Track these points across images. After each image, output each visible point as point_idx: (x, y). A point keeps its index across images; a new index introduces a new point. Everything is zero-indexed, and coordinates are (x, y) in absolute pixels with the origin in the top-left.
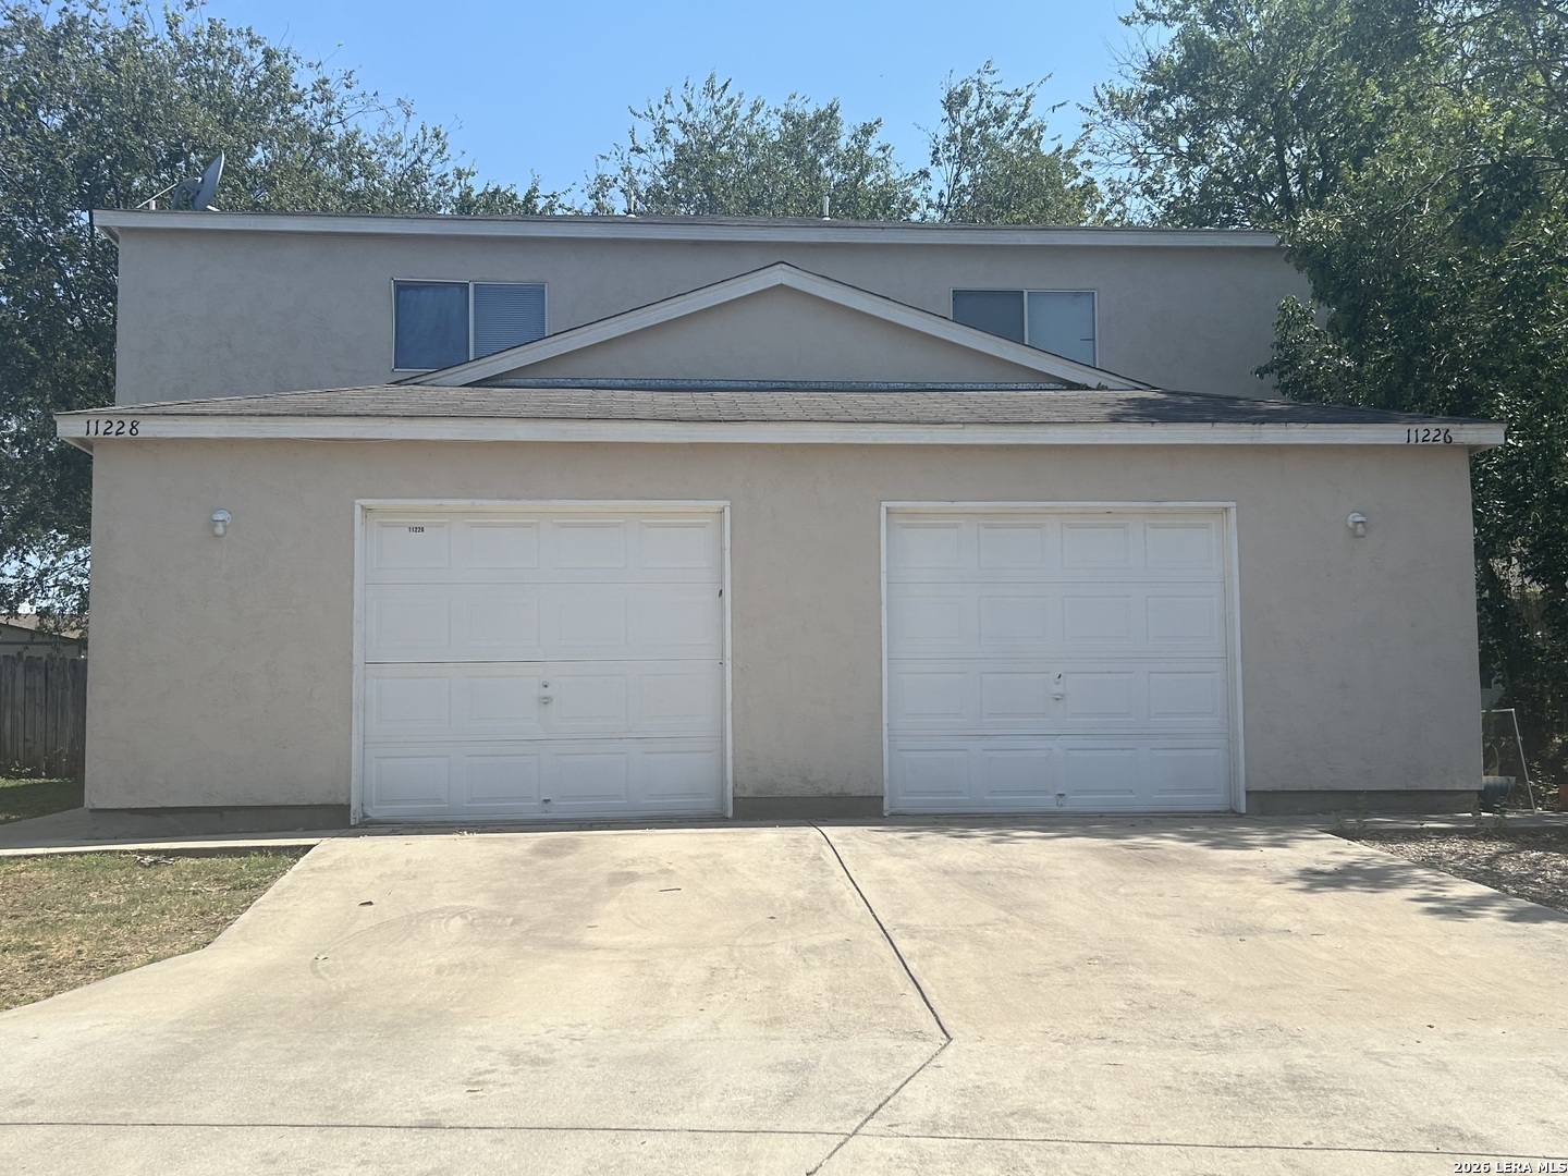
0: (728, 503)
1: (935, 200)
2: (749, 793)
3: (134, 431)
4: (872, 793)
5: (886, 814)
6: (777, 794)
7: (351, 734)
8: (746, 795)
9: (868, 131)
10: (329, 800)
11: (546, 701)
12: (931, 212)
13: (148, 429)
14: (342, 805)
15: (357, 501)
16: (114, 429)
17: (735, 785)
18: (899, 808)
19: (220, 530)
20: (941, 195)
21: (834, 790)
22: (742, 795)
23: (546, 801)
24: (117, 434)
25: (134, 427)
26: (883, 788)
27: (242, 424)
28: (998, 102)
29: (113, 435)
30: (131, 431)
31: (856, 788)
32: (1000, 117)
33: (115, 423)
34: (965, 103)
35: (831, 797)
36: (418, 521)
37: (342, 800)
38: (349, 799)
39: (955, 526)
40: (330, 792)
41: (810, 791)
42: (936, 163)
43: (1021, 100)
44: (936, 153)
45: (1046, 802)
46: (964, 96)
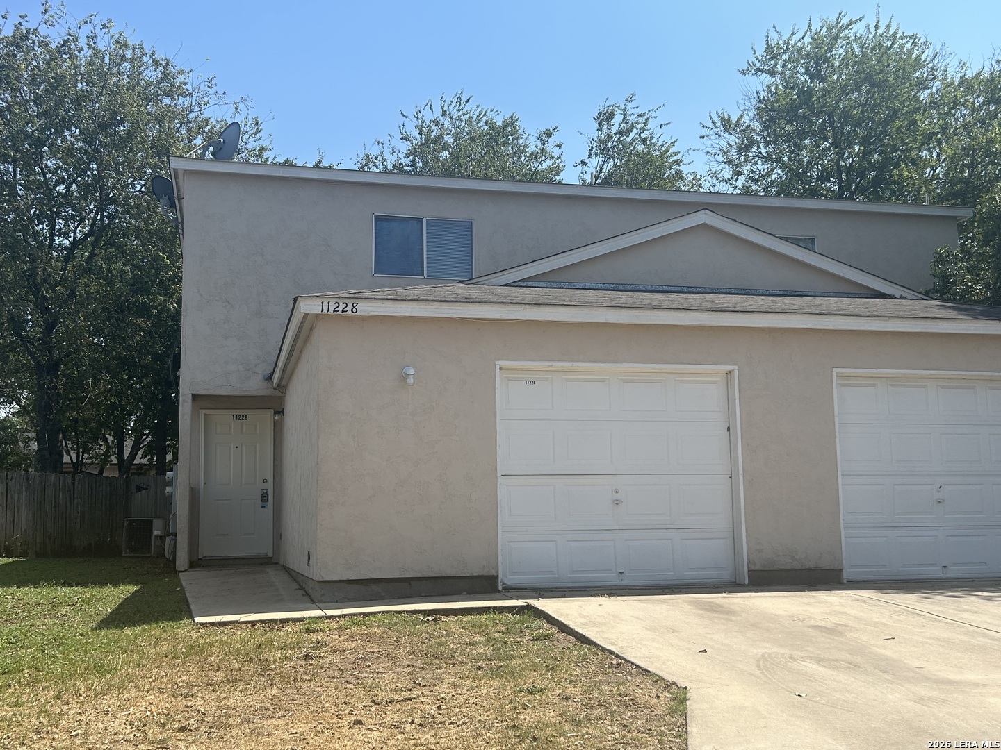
0: (736, 367)
2: (758, 567)
3: (354, 310)
4: (836, 567)
5: (845, 581)
6: (776, 568)
7: (497, 526)
8: (756, 569)
10: (485, 572)
11: (617, 502)
13: (365, 308)
14: (493, 576)
15: (497, 362)
16: (340, 308)
17: (749, 562)
18: (853, 577)
19: (411, 381)
21: (812, 565)
22: (753, 569)
23: (621, 573)
24: (343, 312)
25: (354, 307)
26: (842, 564)
27: (426, 307)
28: (630, 120)
29: (340, 312)
30: (352, 310)
31: (826, 564)
32: (630, 129)
33: (341, 304)
34: (609, 120)
35: (810, 570)
36: (531, 377)
37: (493, 573)
38: (497, 572)
39: (874, 386)
40: (484, 566)
41: (796, 566)
42: (590, 157)
43: (643, 119)
44: (591, 150)
45: (935, 572)
46: (611, 116)
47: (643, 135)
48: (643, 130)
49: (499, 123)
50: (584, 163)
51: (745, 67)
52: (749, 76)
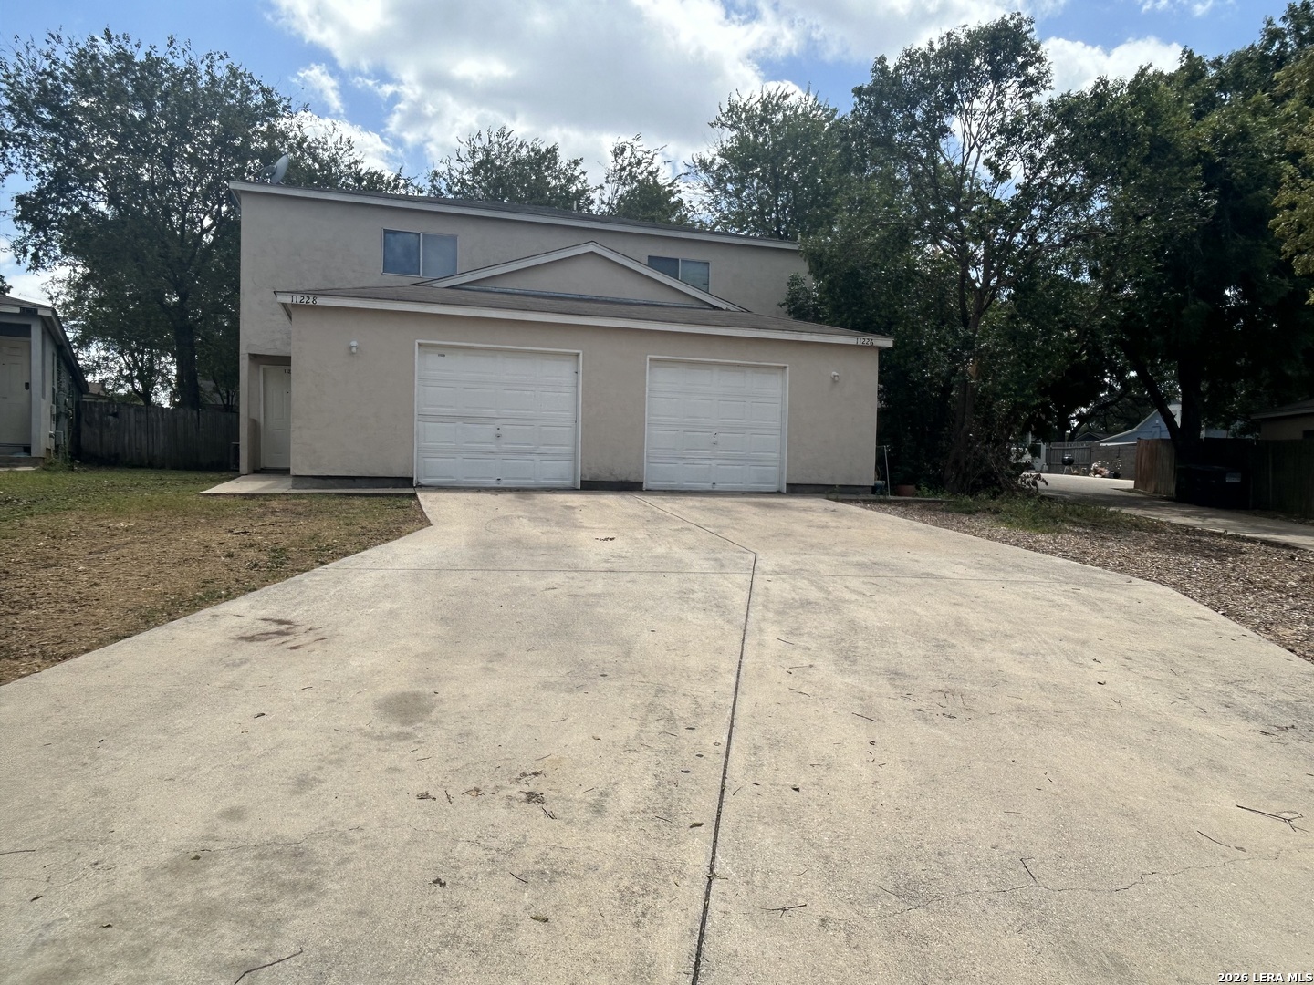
1: (606, 201)
2: (588, 479)
4: (639, 480)
5: (644, 490)
6: (600, 480)
7: (413, 446)
9: (576, 163)
10: (404, 475)
11: (498, 435)
12: (604, 206)
14: (409, 477)
15: (416, 341)
16: (305, 300)
17: (582, 475)
18: (649, 487)
19: (354, 350)
20: (609, 198)
21: (623, 479)
22: (585, 480)
23: (498, 479)
26: (643, 478)
27: (364, 302)
28: (639, 155)
31: (632, 478)
32: (639, 163)
33: (305, 297)
34: (622, 153)
35: (622, 482)
36: (442, 351)
38: (412, 475)
40: (404, 472)
41: (613, 479)
42: (607, 182)
43: (650, 156)
44: (608, 177)
45: (708, 486)
46: (623, 150)
47: (650, 169)
48: (650, 164)
49: (543, 150)
50: (601, 187)
51: (713, 120)
52: (717, 128)
